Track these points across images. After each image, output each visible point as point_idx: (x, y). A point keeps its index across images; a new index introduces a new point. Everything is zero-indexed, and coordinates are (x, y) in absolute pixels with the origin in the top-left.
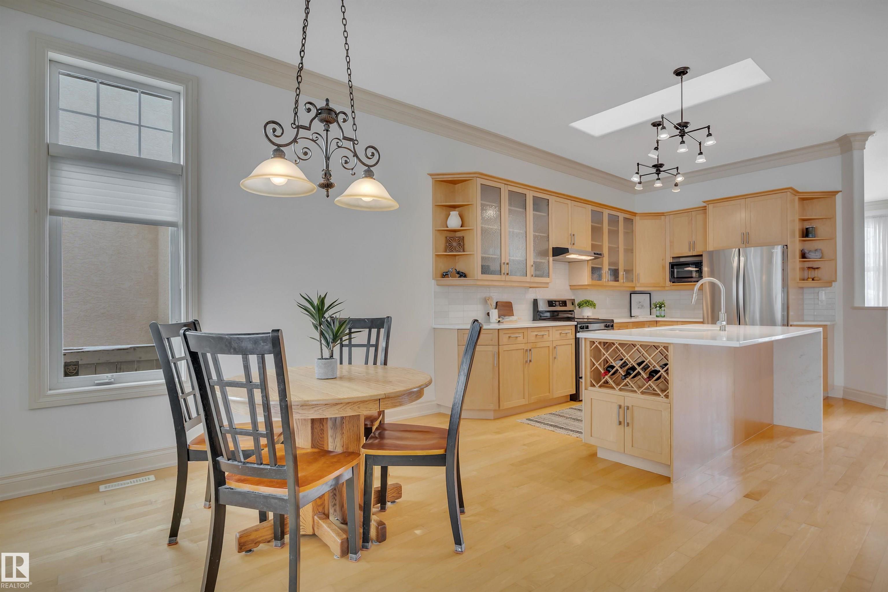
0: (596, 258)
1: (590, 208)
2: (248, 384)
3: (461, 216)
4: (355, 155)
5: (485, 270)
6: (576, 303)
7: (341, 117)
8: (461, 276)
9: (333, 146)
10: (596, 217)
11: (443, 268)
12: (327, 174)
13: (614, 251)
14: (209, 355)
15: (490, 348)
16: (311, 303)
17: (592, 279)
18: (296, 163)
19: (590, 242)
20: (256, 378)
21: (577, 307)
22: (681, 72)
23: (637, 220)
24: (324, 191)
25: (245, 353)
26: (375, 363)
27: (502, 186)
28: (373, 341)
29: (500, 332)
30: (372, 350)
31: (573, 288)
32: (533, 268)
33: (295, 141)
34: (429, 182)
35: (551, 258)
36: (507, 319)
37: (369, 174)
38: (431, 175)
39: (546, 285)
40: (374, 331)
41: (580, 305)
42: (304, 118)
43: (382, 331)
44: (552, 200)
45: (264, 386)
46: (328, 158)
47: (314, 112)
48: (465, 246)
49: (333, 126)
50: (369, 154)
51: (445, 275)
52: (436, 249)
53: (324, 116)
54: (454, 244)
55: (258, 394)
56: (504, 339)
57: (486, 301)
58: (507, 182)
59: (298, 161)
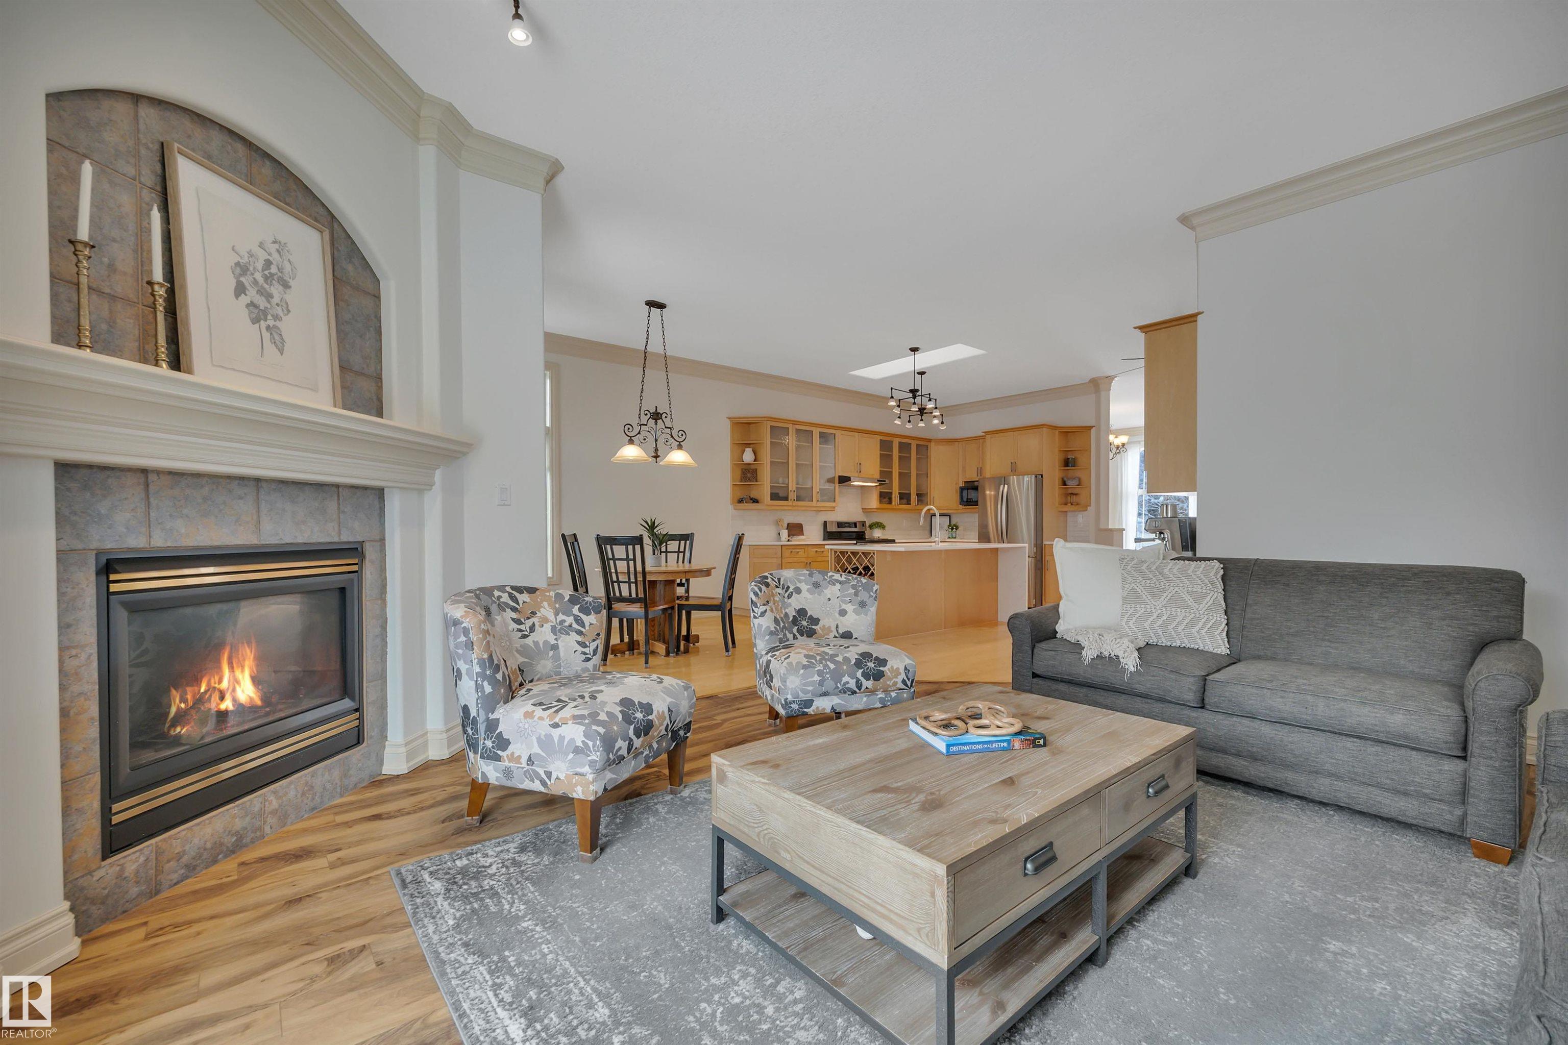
0: (880, 485)
1: (879, 438)
2: (627, 559)
3: (755, 452)
4: (672, 436)
5: (775, 497)
6: (867, 525)
7: (663, 416)
8: (754, 502)
9: (659, 433)
10: (886, 445)
11: (739, 495)
12: (656, 450)
13: (904, 477)
14: (608, 547)
15: (775, 560)
16: (646, 522)
17: (881, 502)
18: (639, 446)
19: (878, 469)
20: (631, 556)
21: (868, 529)
22: (914, 350)
23: (932, 446)
24: (654, 459)
25: (627, 545)
26: (683, 562)
27: (790, 426)
28: (682, 549)
29: (783, 547)
30: (681, 555)
31: (866, 511)
32: (819, 495)
33: (639, 433)
34: (728, 425)
35: (837, 485)
36: (795, 538)
37: (680, 447)
38: (729, 418)
39: (833, 509)
40: (683, 543)
41: (871, 527)
42: (644, 419)
43: (688, 542)
44: (838, 433)
45: (634, 560)
46: (656, 440)
47: (649, 415)
48: (758, 476)
49: (660, 421)
50: (680, 435)
51: (741, 501)
52: (733, 480)
53: (655, 417)
54: (749, 475)
55: (631, 563)
56: (787, 553)
57: (778, 522)
58: (795, 423)
59: (640, 445)
